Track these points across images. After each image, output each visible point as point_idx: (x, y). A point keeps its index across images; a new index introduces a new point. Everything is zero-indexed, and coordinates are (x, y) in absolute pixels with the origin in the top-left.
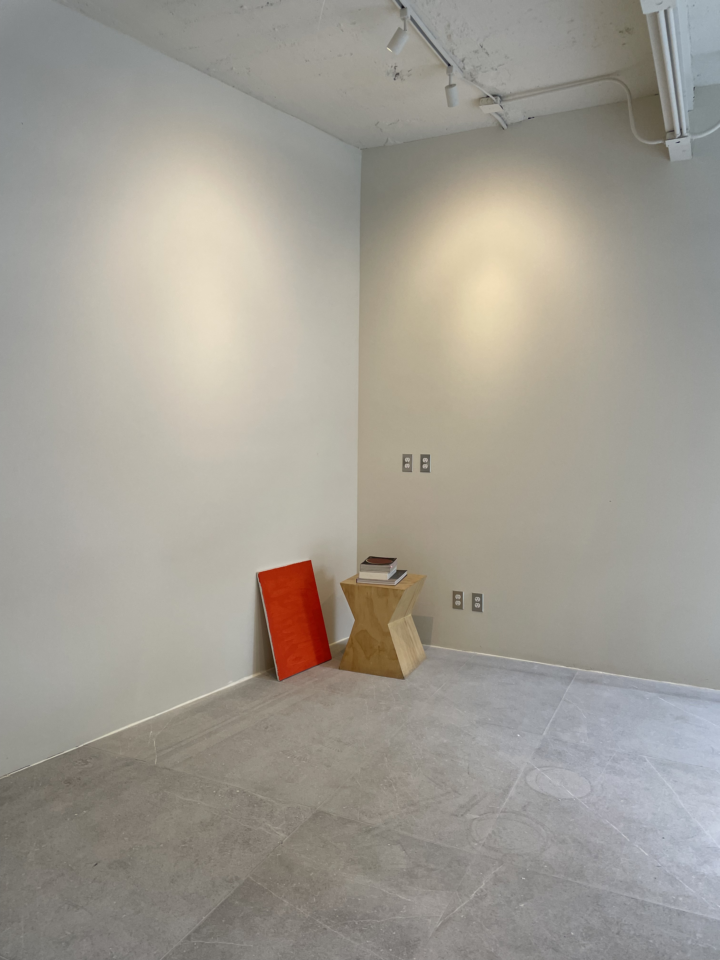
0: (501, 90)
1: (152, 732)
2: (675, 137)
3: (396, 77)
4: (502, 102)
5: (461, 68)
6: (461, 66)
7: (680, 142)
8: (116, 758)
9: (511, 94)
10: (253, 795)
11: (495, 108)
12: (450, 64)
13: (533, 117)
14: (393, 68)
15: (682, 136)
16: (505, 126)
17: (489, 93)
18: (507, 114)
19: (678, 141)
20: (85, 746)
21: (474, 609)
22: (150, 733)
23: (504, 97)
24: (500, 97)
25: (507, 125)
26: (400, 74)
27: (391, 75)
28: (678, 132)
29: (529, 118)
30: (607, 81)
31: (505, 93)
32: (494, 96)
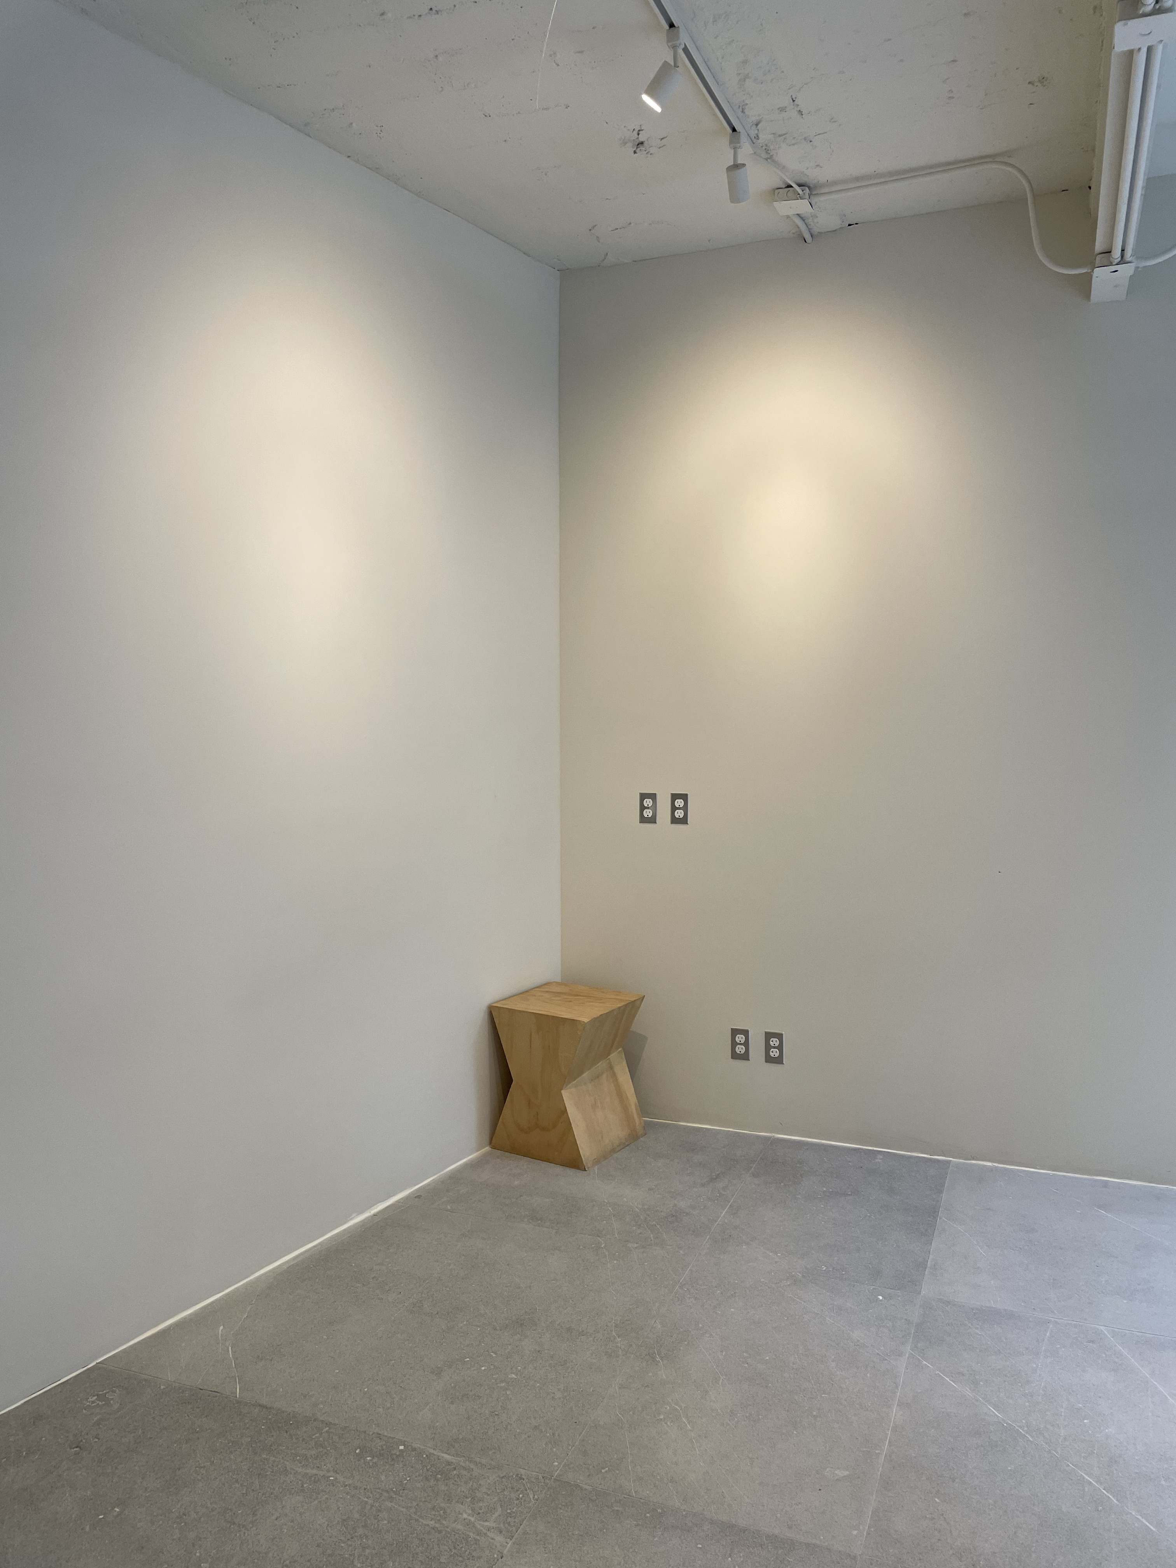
0: (814, 175)
1: (221, 1328)
2: (1112, 263)
3: (637, 148)
4: (812, 197)
5: (753, 136)
6: (753, 133)
7: (1116, 271)
8: (162, 1387)
9: (829, 184)
10: (431, 1454)
11: (802, 206)
12: (736, 129)
13: (856, 224)
14: (635, 133)
15: (1122, 261)
16: (808, 237)
17: (791, 180)
18: (814, 216)
19: (1114, 270)
20: (98, 1364)
21: (769, 1059)
22: (220, 1331)
23: (815, 187)
24: (809, 187)
25: (812, 236)
26: (646, 144)
27: (630, 145)
28: (1116, 254)
29: (849, 225)
30: (994, 166)
31: (818, 182)
32: (800, 185)
